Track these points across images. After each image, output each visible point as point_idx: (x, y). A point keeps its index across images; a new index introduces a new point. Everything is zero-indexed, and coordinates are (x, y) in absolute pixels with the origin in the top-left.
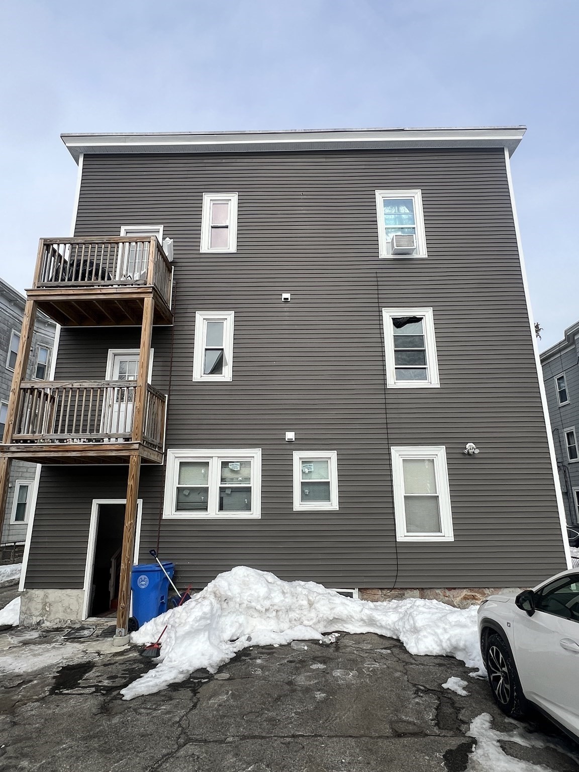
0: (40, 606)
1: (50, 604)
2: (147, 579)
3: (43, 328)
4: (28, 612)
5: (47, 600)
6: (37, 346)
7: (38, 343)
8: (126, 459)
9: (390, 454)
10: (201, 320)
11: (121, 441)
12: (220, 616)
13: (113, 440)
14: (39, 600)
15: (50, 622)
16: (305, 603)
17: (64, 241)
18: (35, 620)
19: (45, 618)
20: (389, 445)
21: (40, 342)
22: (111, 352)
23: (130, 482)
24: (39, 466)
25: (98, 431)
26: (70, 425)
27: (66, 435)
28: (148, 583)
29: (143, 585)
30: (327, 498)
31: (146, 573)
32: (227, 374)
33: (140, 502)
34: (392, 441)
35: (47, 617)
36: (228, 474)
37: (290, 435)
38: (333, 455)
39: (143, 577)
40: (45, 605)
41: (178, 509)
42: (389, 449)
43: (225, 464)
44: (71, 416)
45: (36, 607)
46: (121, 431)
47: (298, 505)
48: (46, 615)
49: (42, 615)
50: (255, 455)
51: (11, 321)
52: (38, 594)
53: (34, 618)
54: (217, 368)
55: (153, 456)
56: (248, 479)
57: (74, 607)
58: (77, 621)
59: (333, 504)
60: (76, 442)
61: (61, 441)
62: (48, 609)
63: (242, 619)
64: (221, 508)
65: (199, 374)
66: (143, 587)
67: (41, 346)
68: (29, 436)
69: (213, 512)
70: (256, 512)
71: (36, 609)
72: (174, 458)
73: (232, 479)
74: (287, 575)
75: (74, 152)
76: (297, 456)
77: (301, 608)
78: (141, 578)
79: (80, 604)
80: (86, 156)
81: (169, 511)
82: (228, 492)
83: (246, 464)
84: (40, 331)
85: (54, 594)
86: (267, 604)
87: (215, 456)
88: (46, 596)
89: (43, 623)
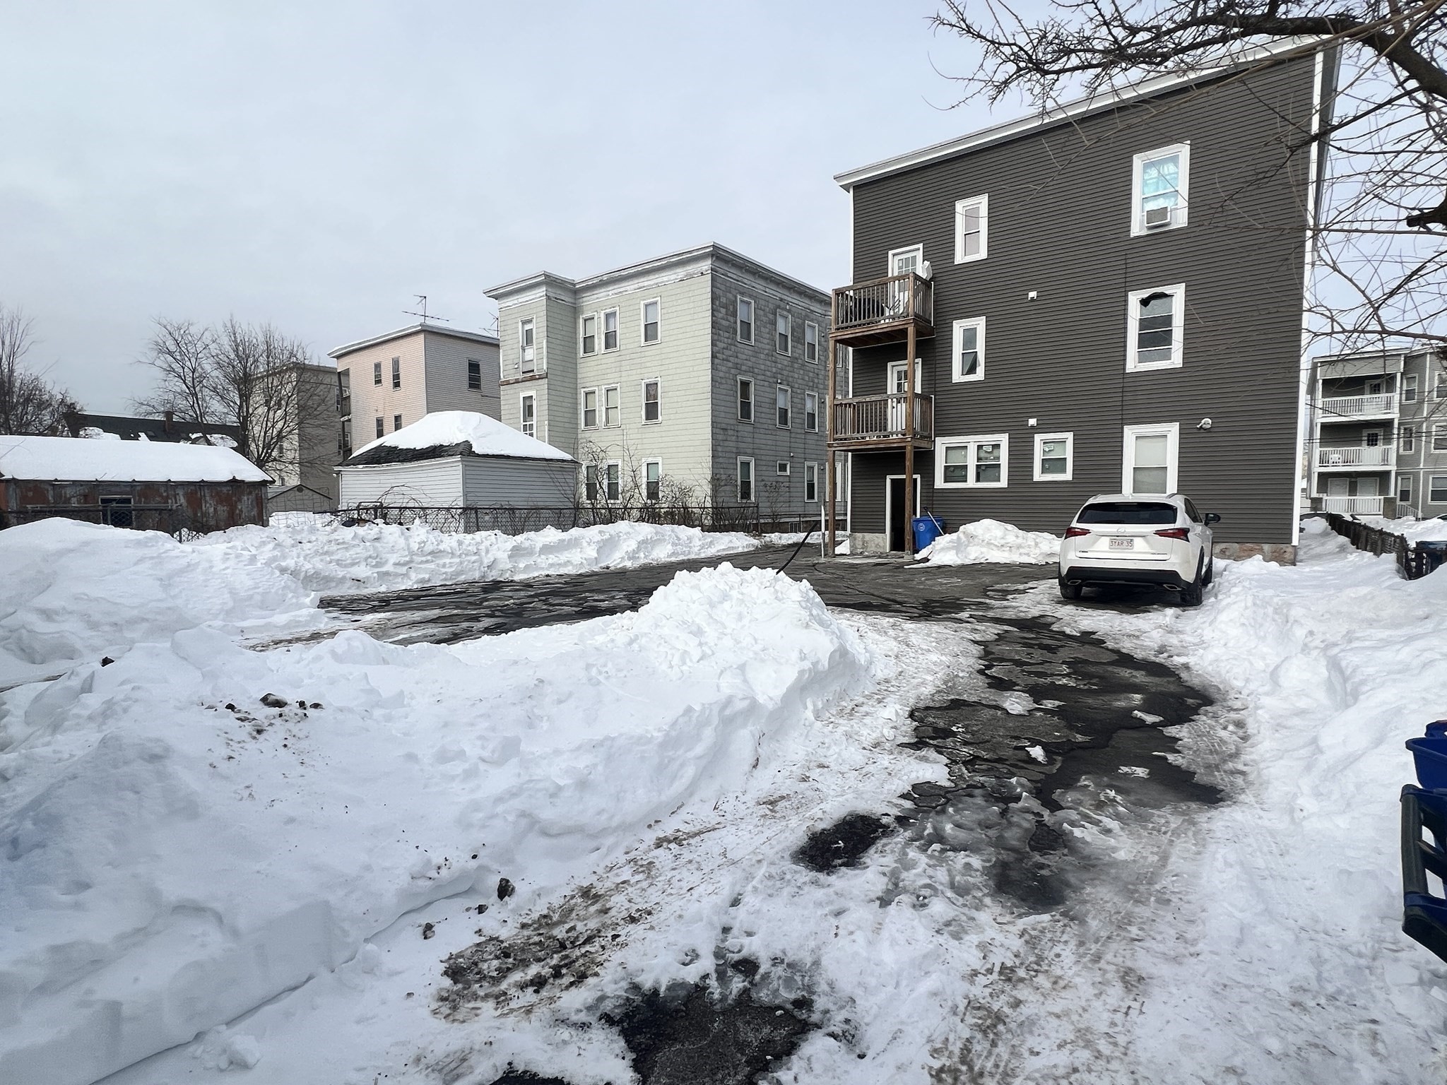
0: (861, 543)
1: (867, 542)
2: (924, 526)
4: (854, 546)
5: (865, 539)
8: (904, 448)
9: (1122, 432)
10: (958, 329)
11: (900, 436)
12: (967, 546)
13: (895, 436)
14: (860, 539)
15: (869, 553)
16: (1033, 543)
17: (849, 288)
18: (859, 551)
19: (865, 550)
20: (1123, 425)
22: (890, 365)
23: (908, 463)
24: (850, 454)
25: (885, 430)
26: (867, 428)
27: (865, 434)
28: (924, 528)
29: (922, 529)
30: (1064, 471)
31: (924, 522)
32: (980, 374)
33: (918, 477)
34: (1124, 421)
36: (982, 455)
37: (1032, 422)
38: (1069, 437)
39: (922, 524)
40: (864, 542)
41: (946, 481)
42: (1122, 428)
43: (980, 447)
44: (867, 420)
45: (859, 543)
46: (899, 429)
47: (1038, 476)
48: (865, 548)
49: (863, 548)
50: (1003, 439)
51: (804, 313)
52: (859, 535)
54: (972, 369)
55: (924, 444)
56: (998, 458)
57: (882, 544)
58: (885, 553)
59: (1068, 476)
60: (872, 438)
61: (863, 438)
63: (984, 550)
64: (978, 480)
65: (957, 376)
68: (843, 436)
69: (971, 483)
70: (1003, 483)
71: (859, 545)
72: (941, 444)
73: (986, 459)
74: (1026, 526)
75: (846, 187)
76: (1038, 438)
77: (1029, 546)
79: (885, 543)
80: (855, 188)
81: (939, 483)
82: (983, 468)
83: (996, 447)
85: (868, 536)
86: (1003, 542)
87: (972, 441)
88: (864, 537)
89: (865, 553)
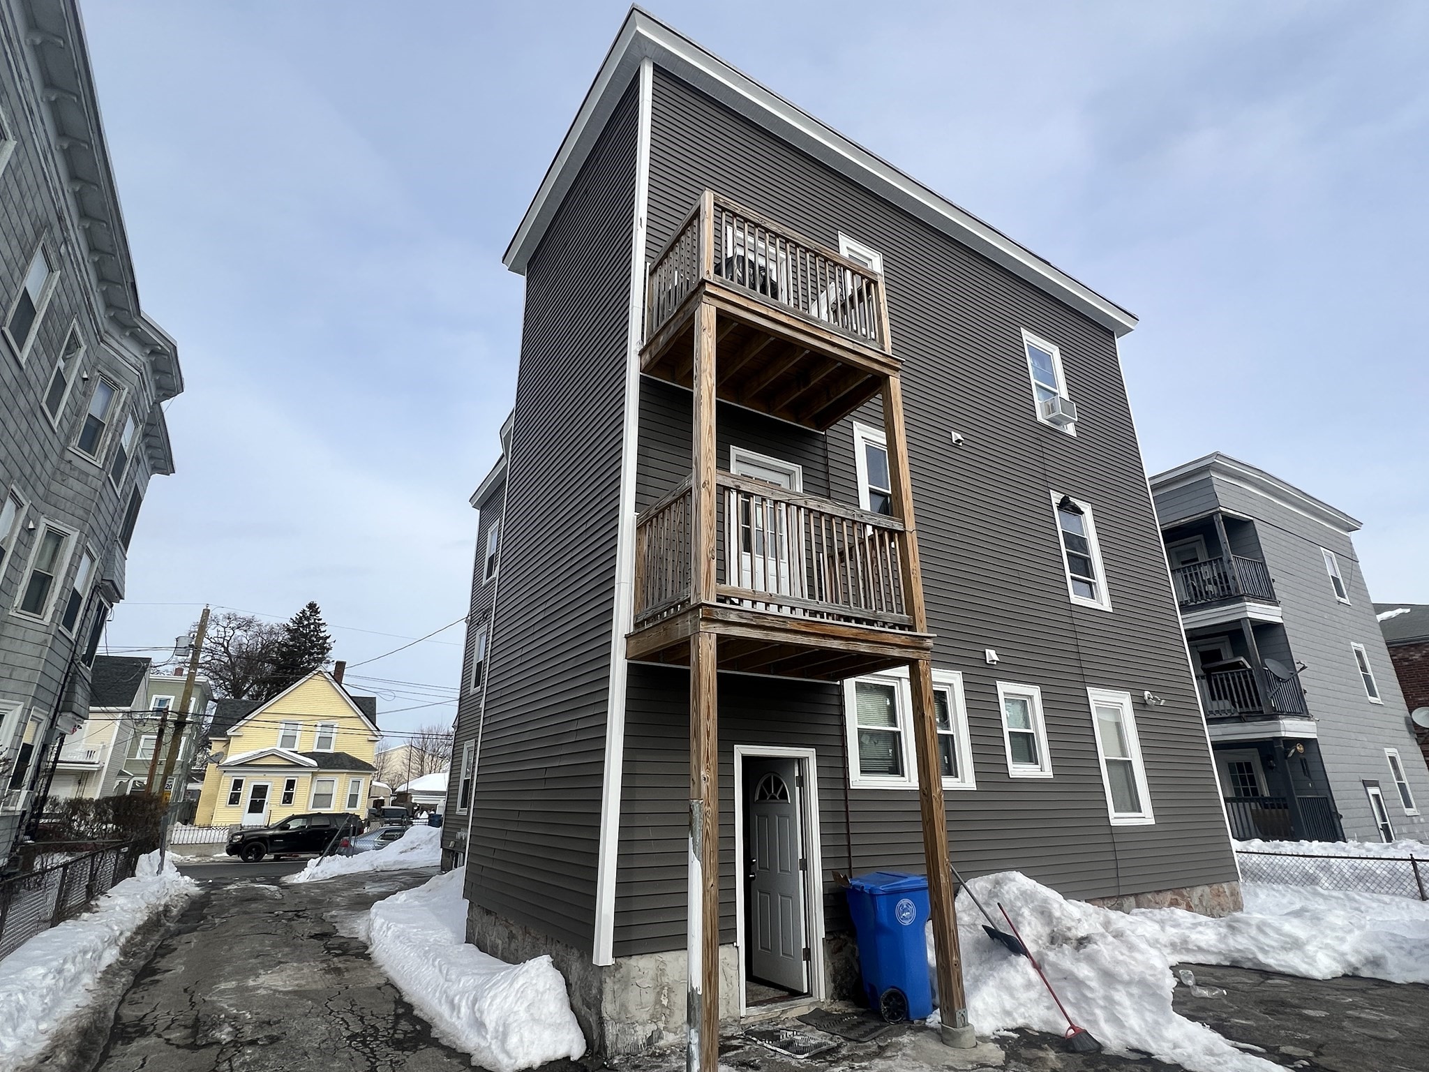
0: (649, 998)
1: (670, 990)
2: (912, 907)
3: (117, 337)
4: (623, 1018)
5: (665, 980)
6: (97, 374)
7: (99, 367)
14: (647, 982)
15: (675, 1033)
18: (641, 1034)
19: (661, 1025)
21: (104, 367)
28: (914, 914)
29: (907, 919)
31: (911, 893)
35: (666, 1022)
38: (1037, 693)
39: (904, 902)
40: (660, 994)
45: (641, 1001)
48: (663, 1018)
49: (654, 1019)
50: (958, 683)
52: (643, 966)
53: (639, 1028)
58: (729, 1020)
62: (665, 1002)
66: (907, 923)
67: (103, 375)
71: (641, 1005)
76: (1002, 690)
78: (902, 905)
79: (730, 980)
84: (108, 341)
85: (676, 963)
88: (661, 970)
89: (660, 1037)
